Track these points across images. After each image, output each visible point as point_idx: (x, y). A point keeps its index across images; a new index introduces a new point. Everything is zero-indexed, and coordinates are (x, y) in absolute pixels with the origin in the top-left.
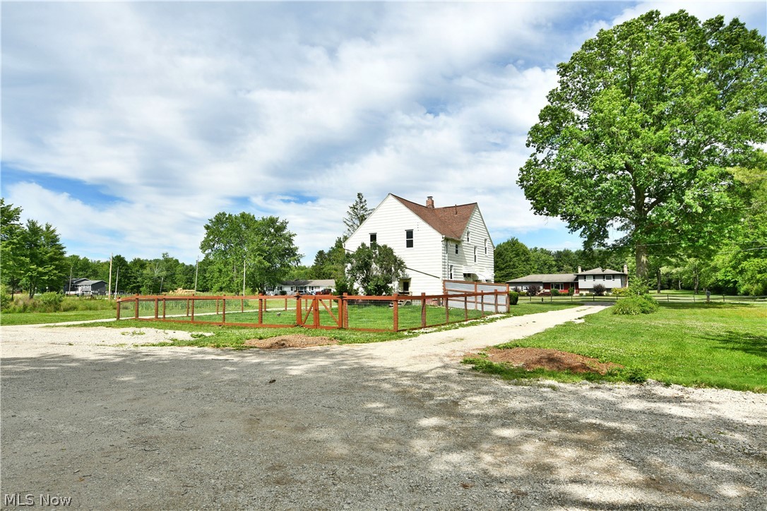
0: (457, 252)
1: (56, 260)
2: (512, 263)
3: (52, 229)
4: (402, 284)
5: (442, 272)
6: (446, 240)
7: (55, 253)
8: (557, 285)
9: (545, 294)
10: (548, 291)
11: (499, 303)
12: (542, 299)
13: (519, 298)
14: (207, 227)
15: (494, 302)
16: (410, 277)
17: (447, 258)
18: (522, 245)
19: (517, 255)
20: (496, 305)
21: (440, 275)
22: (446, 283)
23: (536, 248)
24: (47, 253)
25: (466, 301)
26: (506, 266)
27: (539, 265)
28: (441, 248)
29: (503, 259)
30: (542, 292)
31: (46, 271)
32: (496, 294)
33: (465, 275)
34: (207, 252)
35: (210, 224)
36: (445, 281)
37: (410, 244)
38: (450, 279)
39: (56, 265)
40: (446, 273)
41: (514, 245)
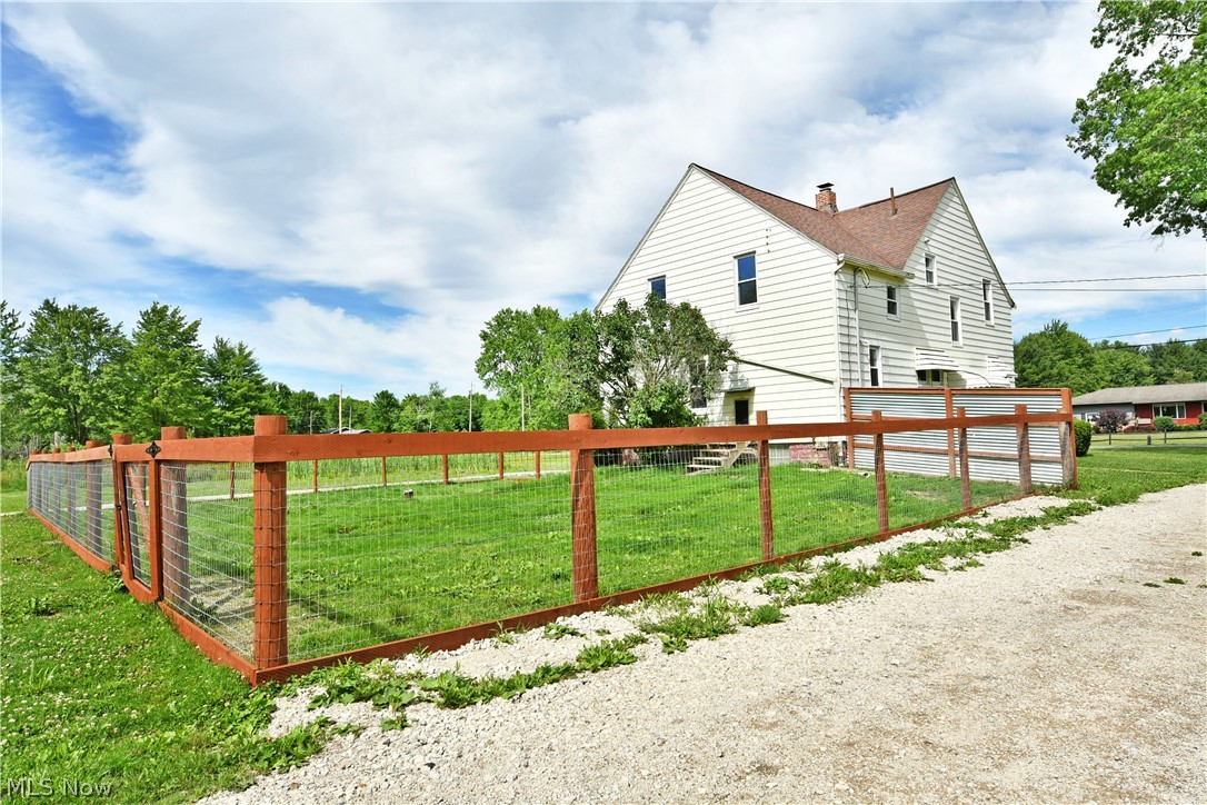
0: (892, 308)
1: (253, 398)
2: (1055, 371)
3: (247, 351)
4: (732, 407)
5: (837, 366)
6: (852, 268)
7: (250, 389)
8: (1170, 409)
9: (1138, 429)
10: (1147, 421)
11: (1033, 453)
12: (1149, 439)
13: (1094, 438)
14: (484, 336)
15: (1014, 452)
16: (751, 385)
17: (855, 324)
18: (1074, 336)
19: (1067, 355)
20: (1025, 460)
21: (834, 374)
22: (854, 396)
23: (1106, 342)
24: (238, 388)
25: (880, 448)
26: (1044, 378)
27: (1112, 373)
28: (834, 294)
29: (1036, 364)
30: (1132, 424)
31: (236, 416)
32: (1023, 421)
33: (922, 375)
34: (486, 377)
35: (488, 331)
36: (850, 391)
37: (748, 294)
38: (869, 385)
39: (252, 408)
40: (856, 367)
41: (1058, 335)
